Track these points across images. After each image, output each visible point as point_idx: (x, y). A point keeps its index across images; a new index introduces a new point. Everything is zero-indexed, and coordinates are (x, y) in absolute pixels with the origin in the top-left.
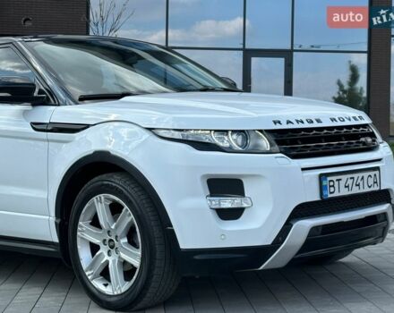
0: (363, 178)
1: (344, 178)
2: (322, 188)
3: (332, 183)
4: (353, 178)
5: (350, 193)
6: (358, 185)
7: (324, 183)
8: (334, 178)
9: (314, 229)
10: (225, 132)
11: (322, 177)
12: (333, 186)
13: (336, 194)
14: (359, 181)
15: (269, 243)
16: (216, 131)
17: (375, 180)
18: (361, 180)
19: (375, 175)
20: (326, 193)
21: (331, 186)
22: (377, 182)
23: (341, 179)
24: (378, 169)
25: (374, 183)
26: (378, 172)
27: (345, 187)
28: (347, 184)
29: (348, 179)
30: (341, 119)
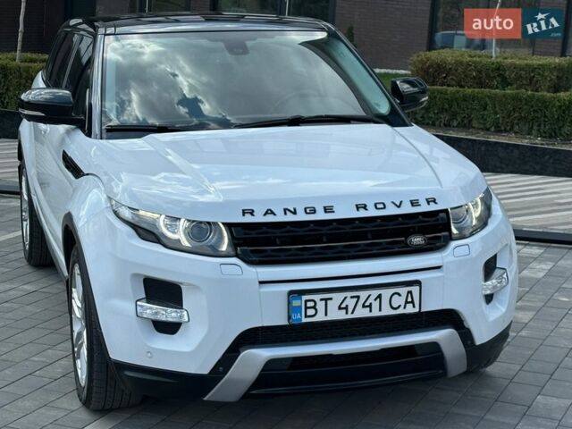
0: (379, 296)
1: (338, 297)
2: (291, 310)
4: (358, 297)
5: (350, 316)
6: (370, 306)
7: (297, 303)
8: (317, 297)
10: (176, 218)
11: (293, 295)
13: (320, 317)
14: (371, 300)
15: (206, 371)
17: (409, 300)
18: (375, 300)
19: (410, 292)
20: (299, 316)
21: (310, 308)
22: (412, 302)
23: (331, 299)
24: (418, 283)
25: (407, 302)
26: (418, 288)
27: (340, 308)
28: (343, 306)
29: (346, 298)
30: (379, 206)
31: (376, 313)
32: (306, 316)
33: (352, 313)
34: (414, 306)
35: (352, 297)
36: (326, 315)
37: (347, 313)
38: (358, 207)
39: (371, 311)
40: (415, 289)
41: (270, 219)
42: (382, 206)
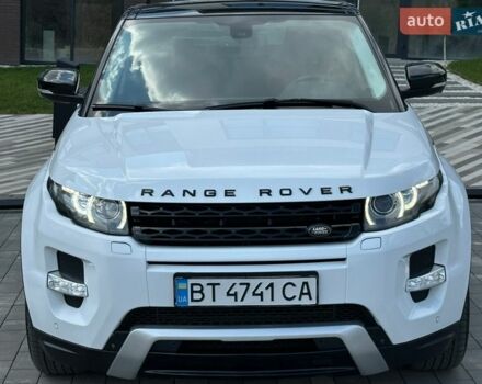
0: (271, 285)
1: (226, 283)
2: (177, 293)
3: (196, 288)
4: (248, 285)
5: (239, 303)
6: (261, 294)
7: (181, 287)
8: (204, 282)
11: (180, 277)
12: (201, 292)
13: (207, 302)
14: (262, 289)
15: (100, 346)
17: (305, 291)
18: (267, 288)
19: (305, 283)
20: (185, 300)
21: (196, 292)
22: (309, 293)
23: (218, 284)
24: (314, 274)
25: (302, 294)
26: (314, 279)
27: (228, 294)
28: (231, 292)
29: (234, 285)
30: (284, 192)
31: (267, 302)
32: (192, 300)
33: (242, 300)
34: (311, 298)
35: (241, 284)
36: (214, 300)
37: (236, 300)
38: (261, 192)
39: (262, 300)
40: (312, 281)
41: (168, 200)
42: (288, 192)
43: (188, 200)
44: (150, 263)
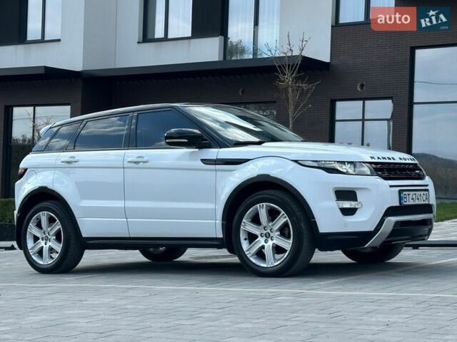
1: (411, 193)
2: (400, 199)
3: (405, 196)
7: (402, 195)
8: (407, 193)
9: (397, 223)
10: (343, 163)
11: (400, 192)
12: (406, 198)
13: (407, 203)
15: (373, 230)
16: (338, 162)
20: (402, 202)
27: (412, 199)
29: (413, 194)
32: (405, 202)
33: (415, 201)
36: (409, 201)
38: (400, 159)
41: (380, 161)
43: (384, 161)
44: (391, 186)
